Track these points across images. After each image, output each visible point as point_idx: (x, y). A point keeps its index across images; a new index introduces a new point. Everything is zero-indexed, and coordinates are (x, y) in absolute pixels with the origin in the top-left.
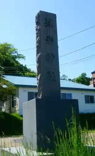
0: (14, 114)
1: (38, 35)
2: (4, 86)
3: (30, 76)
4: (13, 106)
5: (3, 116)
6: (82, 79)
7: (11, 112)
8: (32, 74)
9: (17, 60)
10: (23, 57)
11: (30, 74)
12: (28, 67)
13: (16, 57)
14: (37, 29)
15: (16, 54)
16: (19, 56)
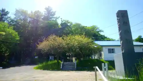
0: (102, 60)
1: (118, 22)
2: (95, 47)
3: (108, 40)
4: (100, 56)
5: (96, 61)
6: (139, 39)
7: (100, 59)
8: (108, 39)
9: (99, 33)
10: (102, 31)
11: (107, 39)
12: (106, 36)
13: (99, 31)
14: (117, 19)
15: (99, 30)
16: (101, 31)
